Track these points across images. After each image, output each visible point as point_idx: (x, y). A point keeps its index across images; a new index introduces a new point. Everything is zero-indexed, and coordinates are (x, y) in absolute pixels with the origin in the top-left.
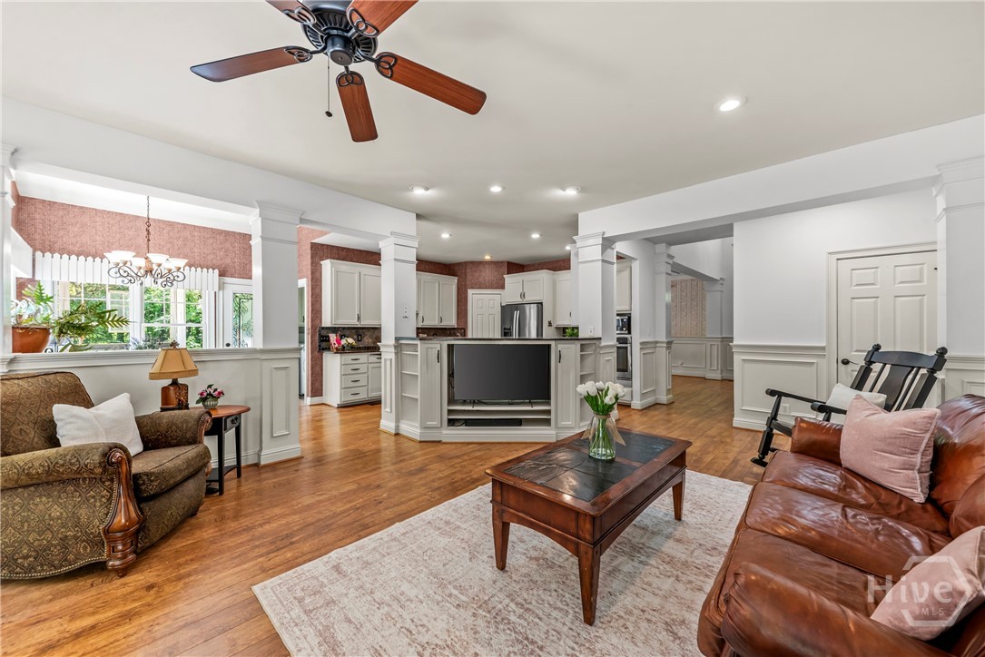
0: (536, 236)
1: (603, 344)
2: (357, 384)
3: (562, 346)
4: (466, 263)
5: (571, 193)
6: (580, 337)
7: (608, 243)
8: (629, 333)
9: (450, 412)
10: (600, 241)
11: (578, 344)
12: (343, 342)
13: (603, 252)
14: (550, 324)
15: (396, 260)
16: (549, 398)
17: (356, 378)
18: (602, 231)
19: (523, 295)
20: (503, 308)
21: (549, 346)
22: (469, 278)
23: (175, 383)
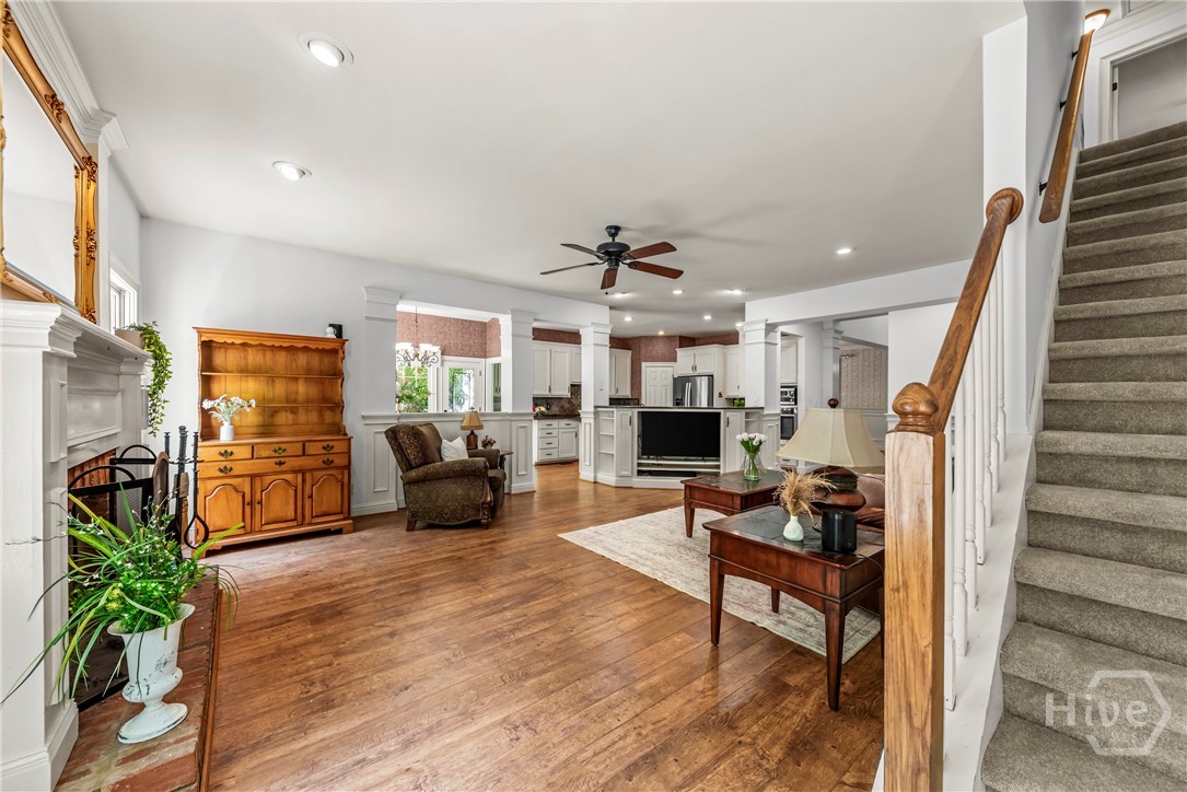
0: (708, 317)
1: (765, 412)
2: (551, 446)
3: (729, 414)
4: (640, 338)
5: (737, 293)
6: (746, 406)
7: (770, 328)
8: (796, 404)
9: (639, 465)
10: (763, 326)
11: (743, 412)
12: (537, 410)
13: (766, 336)
14: (720, 395)
15: (595, 344)
16: (719, 456)
17: (550, 440)
18: (765, 318)
19: (694, 368)
20: (675, 380)
21: (719, 414)
22: (643, 351)
23: (472, 433)
